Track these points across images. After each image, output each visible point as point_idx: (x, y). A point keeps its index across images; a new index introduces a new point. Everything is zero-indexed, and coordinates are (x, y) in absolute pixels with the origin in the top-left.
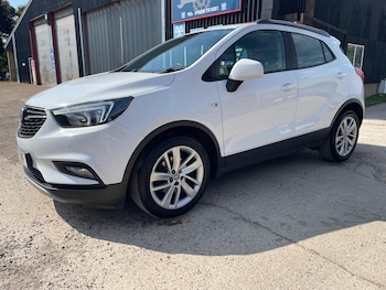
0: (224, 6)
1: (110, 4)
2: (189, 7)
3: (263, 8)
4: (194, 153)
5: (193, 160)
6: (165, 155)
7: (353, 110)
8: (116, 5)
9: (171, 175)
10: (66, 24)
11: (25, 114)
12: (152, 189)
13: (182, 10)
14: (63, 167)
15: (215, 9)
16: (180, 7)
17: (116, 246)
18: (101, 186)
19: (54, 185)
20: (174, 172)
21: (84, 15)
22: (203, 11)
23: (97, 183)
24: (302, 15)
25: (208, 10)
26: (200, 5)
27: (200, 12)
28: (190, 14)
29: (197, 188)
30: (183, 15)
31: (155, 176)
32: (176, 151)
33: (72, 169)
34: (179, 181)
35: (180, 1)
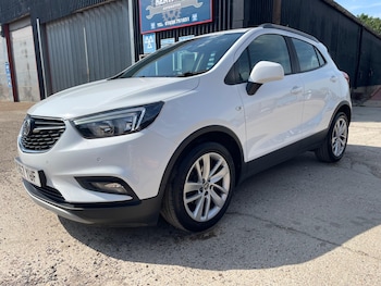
0: (195, 17)
1: (72, 15)
2: (158, 18)
3: (234, 19)
4: (222, 160)
5: (221, 167)
6: (197, 163)
7: (344, 112)
8: (79, 16)
9: (201, 184)
10: (23, 36)
11: (33, 125)
12: (186, 201)
13: (152, 21)
14: (88, 183)
15: (185, 20)
16: (149, 17)
17: (158, 268)
18: (136, 201)
19: (76, 205)
20: (204, 181)
21: (43, 26)
22: (173, 22)
23: (130, 198)
25: (179, 21)
26: (170, 16)
27: (171, 23)
28: (160, 25)
29: (224, 197)
30: (153, 25)
31: (188, 187)
32: (206, 158)
33: (98, 185)
34: (208, 190)
35: (149, 12)
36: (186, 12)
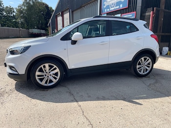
0: (121, 6)
1: (81, 7)
2: (108, 7)
3: (137, 6)
4: (55, 66)
5: (55, 69)
6: (42, 66)
9: (45, 74)
10: (67, 16)
12: (37, 78)
15: (118, 7)
16: (105, 7)
18: (19, 74)
19: (10, 73)
20: (47, 73)
21: (72, 12)
22: (113, 9)
24: (155, 8)
25: (115, 8)
26: (112, 6)
27: (112, 9)
28: (108, 10)
30: (106, 10)
31: (38, 73)
32: (47, 65)
34: (49, 76)
35: (105, 4)
36: (118, 4)
